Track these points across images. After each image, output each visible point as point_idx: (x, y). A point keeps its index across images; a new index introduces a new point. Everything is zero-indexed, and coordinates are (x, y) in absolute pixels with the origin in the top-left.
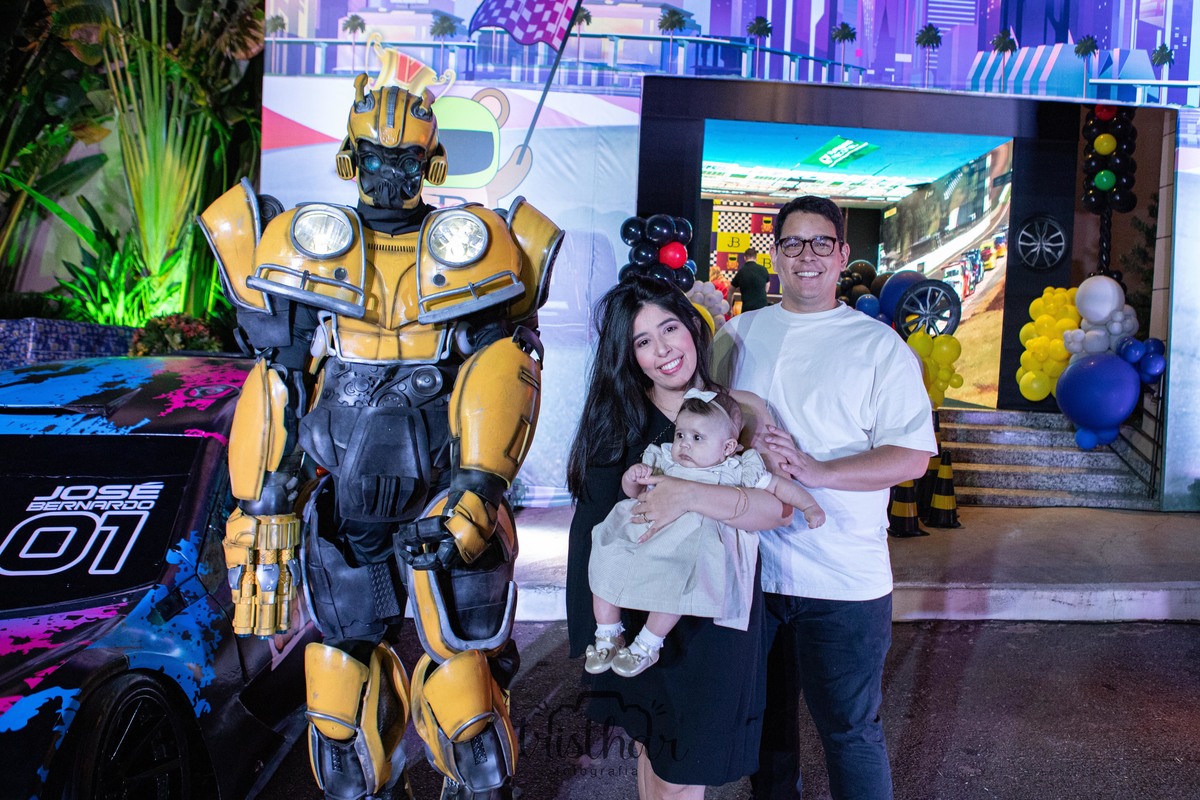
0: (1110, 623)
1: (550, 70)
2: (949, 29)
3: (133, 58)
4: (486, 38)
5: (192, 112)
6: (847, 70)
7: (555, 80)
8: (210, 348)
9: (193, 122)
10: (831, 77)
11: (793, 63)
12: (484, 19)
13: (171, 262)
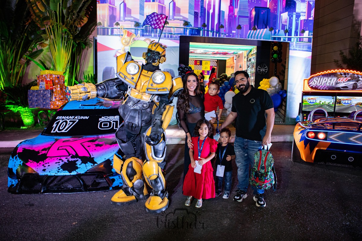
1: (160, 34)
2: (243, 26)
4: (146, 27)
5: (68, 40)
6: (222, 34)
7: (161, 37)
9: (68, 42)
10: (219, 36)
11: (211, 33)
12: (146, 23)
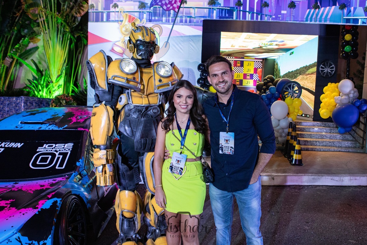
0: (349, 186)
1: (175, 18)
2: (298, 3)
3: (47, 17)
4: (155, 9)
5: (64, 33)
6: (266, 16)
7: (176, 22)
8: (74, 104)
9: (65, 36)
10: (261, 19)
11: (249, 15)
12: (154, 3)
13: (59, 78)
